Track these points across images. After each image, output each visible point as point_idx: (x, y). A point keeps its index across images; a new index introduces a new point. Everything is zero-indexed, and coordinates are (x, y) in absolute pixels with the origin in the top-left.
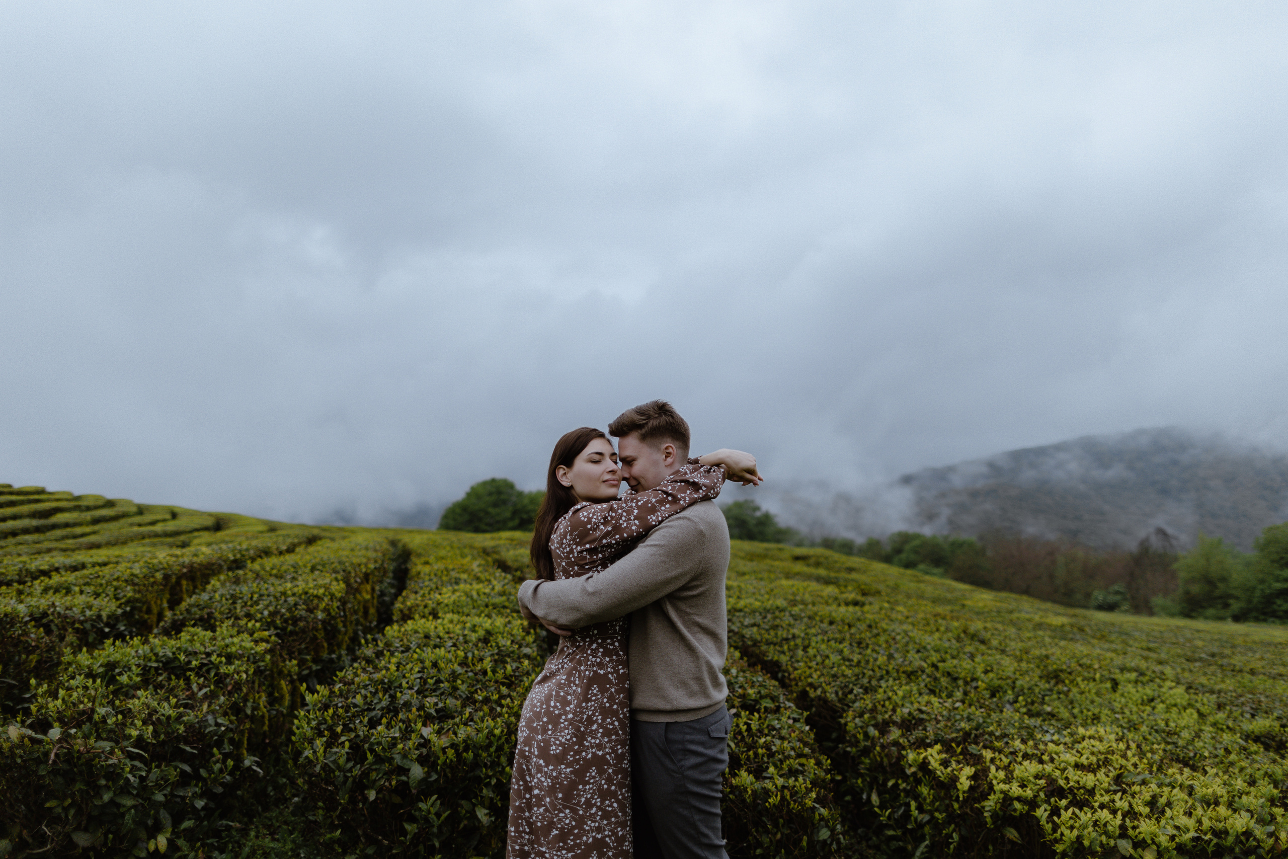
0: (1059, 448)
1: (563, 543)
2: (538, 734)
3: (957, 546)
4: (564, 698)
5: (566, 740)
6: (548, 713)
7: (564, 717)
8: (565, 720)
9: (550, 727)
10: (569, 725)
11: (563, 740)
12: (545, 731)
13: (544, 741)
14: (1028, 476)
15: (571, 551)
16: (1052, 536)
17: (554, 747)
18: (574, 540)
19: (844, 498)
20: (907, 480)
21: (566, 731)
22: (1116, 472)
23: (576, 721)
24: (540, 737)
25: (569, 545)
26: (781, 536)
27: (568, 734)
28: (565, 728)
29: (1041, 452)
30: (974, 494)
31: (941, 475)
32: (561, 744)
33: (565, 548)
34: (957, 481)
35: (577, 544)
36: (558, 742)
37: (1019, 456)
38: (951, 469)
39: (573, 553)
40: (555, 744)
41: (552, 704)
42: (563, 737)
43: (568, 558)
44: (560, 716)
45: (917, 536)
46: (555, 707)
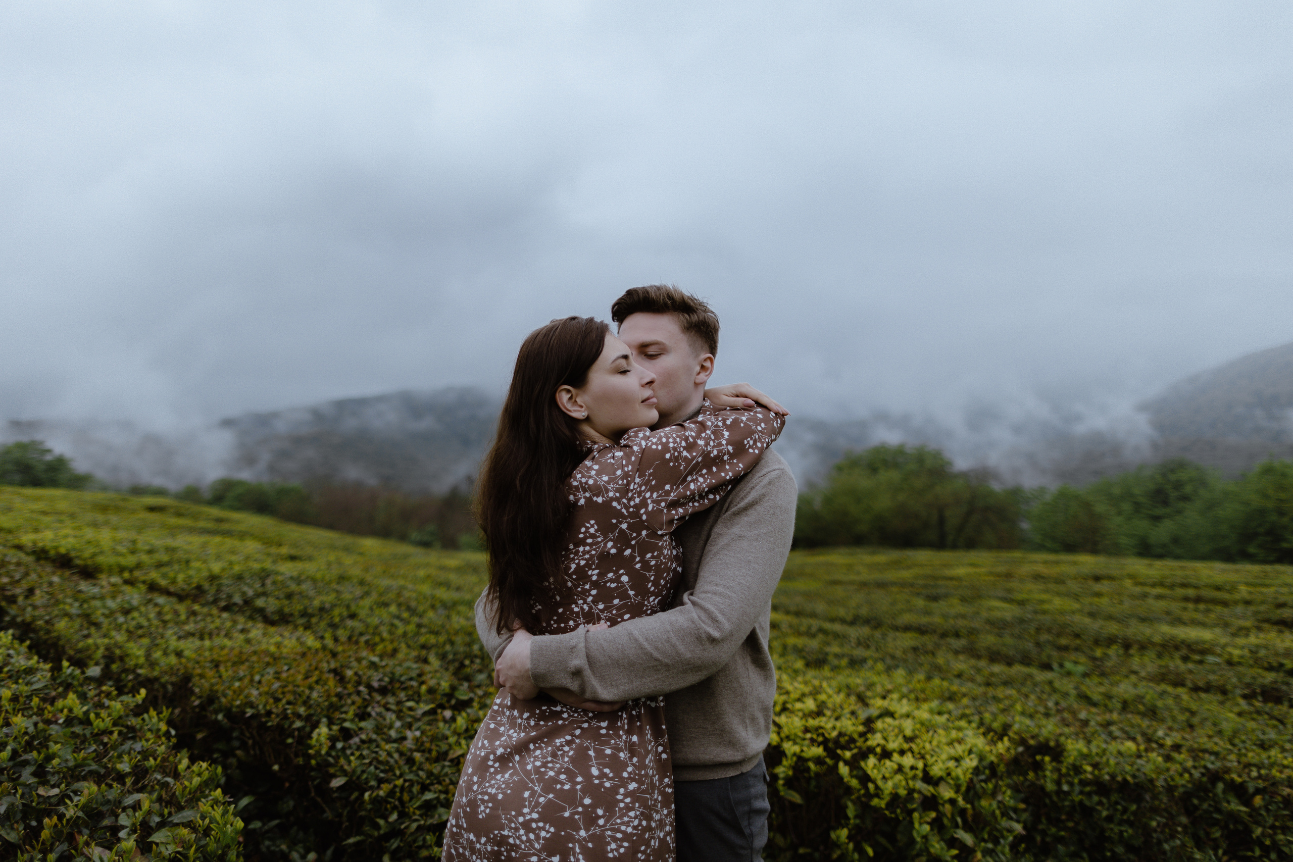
0: (381, 399)
1: (628, 491)
2: (578, 829)
3: (283, 492)
4: (614, 757)
5: (635, 828)
6: (590, 789)
7: (622, 791)
8: (626, 795)
9: (600, 812)
10: (633, 802)
11: (629, 830)
12: (590, 820)
13: (592, 838)
14: (350, 424)
15: (644, 503)
16: (371, 481)
17: (613, 846)
18: (647, 483)
19: (152, 440)
20: (227, 423)
21: (632, 814)
22: (427, 423)
23: (643, 792)
24: (583, 833)
25: (640, 494)
26: (78, 482)
27: (636, 817)
28: (629, 808)
29: (361, 403)
30: (298, 441)
31: (263, 420)
32: (627, 837)
33: (632, 498)
34: (281, 427)
35: (652, 490)
36: (619, 835)
37: (344, 406)
38: (275, 415)
39: (646, 506)
40: (615, 840)
41: (595, 772)
42: (627, 824)
43: (636, 515)
44: (614, 790)
45: (240, 483)
46: (602, 775)
